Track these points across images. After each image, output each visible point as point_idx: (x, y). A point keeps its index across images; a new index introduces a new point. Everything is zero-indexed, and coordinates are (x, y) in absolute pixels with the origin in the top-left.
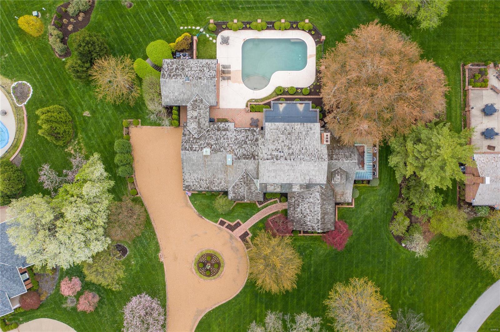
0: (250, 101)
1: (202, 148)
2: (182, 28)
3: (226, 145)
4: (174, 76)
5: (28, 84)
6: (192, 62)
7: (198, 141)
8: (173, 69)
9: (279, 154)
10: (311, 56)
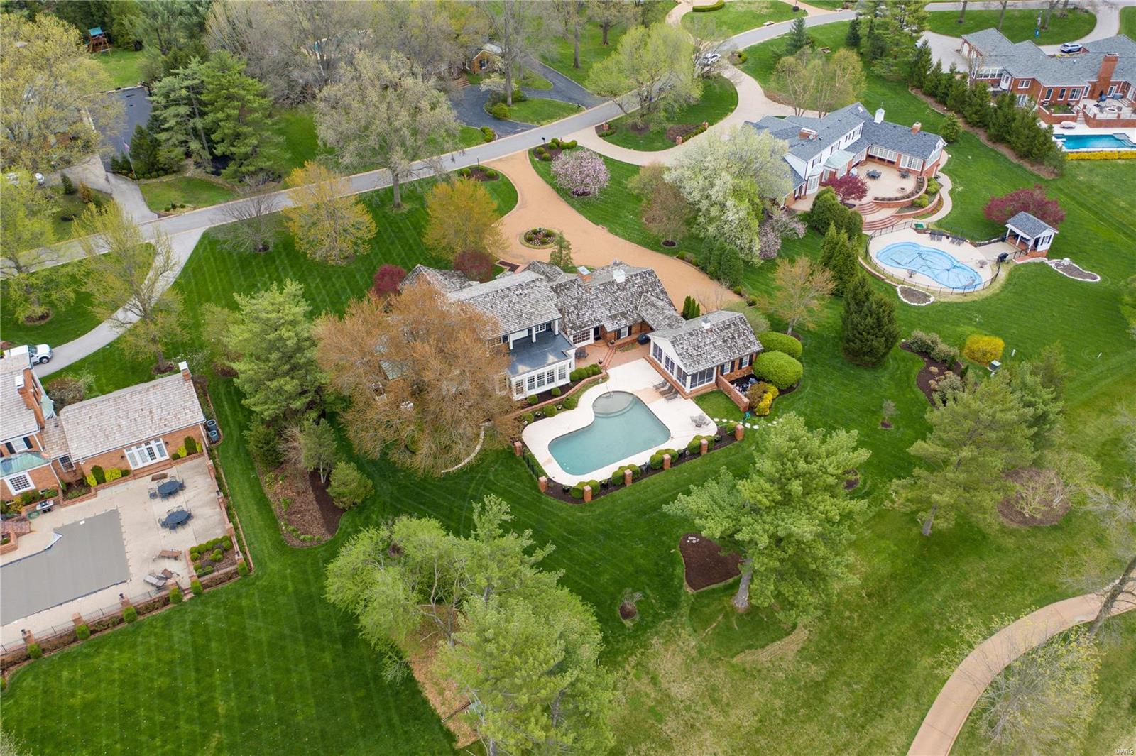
0: (605, 378)
1: (627, 281)
3: (600, 296)
4: (729, 326)
5: (913, 304)
6: (718, 358)
7: (640, 290)
8: (739, 337)
10: (548, 462)
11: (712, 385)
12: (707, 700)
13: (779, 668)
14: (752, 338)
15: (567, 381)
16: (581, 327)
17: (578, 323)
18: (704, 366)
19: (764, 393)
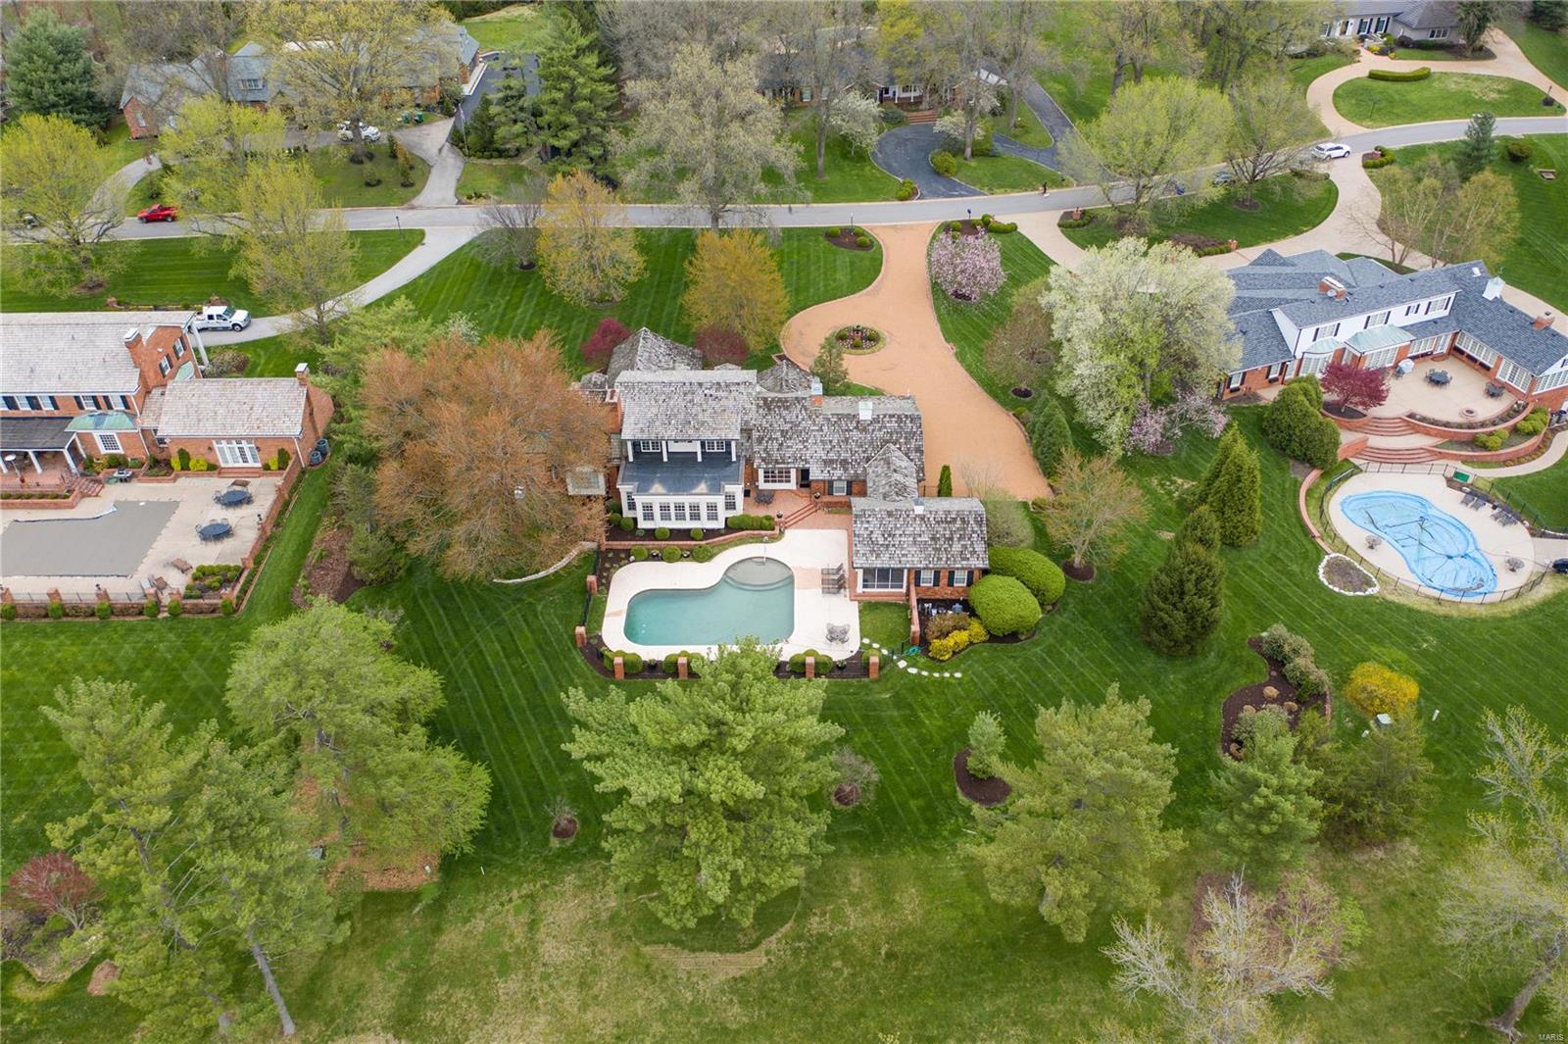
0: (773, 539)
1: (875, 420)
2: (958, 675)
3: (825, 428)
4: (954, 520)
5: (1336, 589)
6: (916, 559)
7: (888, 437)
8: (959, 539)
9: (712, 392)
10: (617, 614)
11: (900, 594)
12: (575, 980)
13: (693, 987)
14: (980, 547)
15: (720, 524)
16: (777, 462)
17: (776, 455)
18: (883, 562)
19: (955, 628)
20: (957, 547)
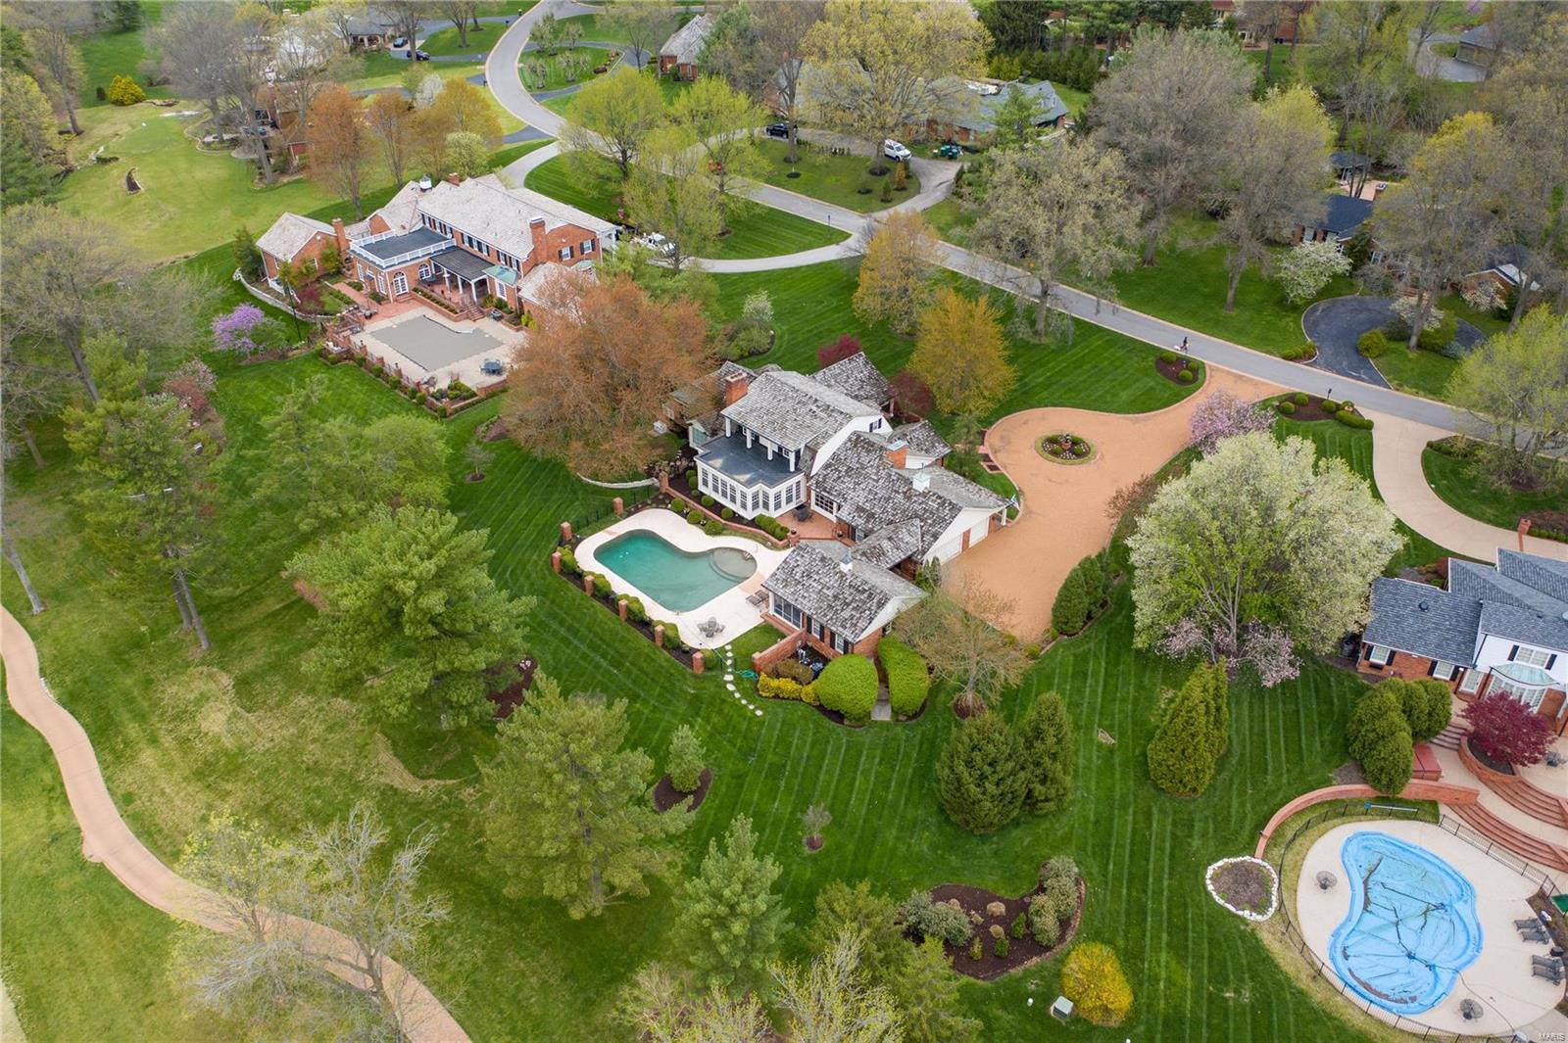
0: (774, 547)
2: (759, 713)
4: (863, 591)
5: (1210, 888)
6: (809, 605)
7: (921, 513)
9: (818, 410)
11: (796, 632)
15: (748, 516)
16: (826, 491)
17: (829, 484)
18: (787, 594)
19: (794, 678)
20: (846, 614)
